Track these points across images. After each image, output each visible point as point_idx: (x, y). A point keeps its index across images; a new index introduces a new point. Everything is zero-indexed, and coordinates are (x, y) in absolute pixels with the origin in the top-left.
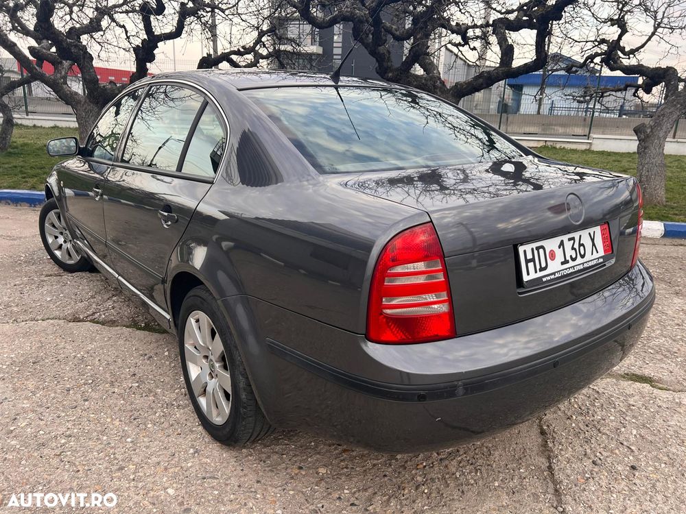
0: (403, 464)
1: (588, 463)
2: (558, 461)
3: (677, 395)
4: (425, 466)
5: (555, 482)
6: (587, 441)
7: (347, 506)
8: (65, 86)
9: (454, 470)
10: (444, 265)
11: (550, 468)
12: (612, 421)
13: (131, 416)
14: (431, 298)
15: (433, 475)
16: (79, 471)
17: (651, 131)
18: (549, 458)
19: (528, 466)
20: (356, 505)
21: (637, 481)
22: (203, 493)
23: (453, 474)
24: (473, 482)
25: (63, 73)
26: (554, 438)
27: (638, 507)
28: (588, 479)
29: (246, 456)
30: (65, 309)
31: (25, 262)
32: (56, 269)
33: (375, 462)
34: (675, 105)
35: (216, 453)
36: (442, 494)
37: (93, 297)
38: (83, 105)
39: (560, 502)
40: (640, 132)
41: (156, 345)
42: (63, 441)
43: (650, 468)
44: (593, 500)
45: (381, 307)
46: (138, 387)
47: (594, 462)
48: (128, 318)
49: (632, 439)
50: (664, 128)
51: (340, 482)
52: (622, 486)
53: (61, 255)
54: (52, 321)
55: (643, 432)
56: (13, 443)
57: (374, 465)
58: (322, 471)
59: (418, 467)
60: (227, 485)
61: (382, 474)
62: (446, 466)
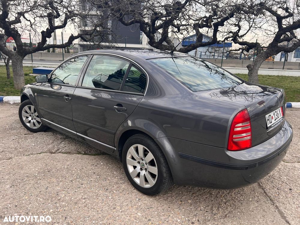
0: (216, 196)
1: (276, 189)
2: (266, 190)
3: (293, 164)
4: (224, 196)
5: (269, 197)
6: (272, 182)
7: (205, 212)
8: (5, 48)
9: (234, 196)
10: (250, 123)
11: (265, 192)
12: (277, 175)
13: (105, 189)
14: (244, 135)
15: (228, 199)
16: (98, 211)
17: (253, 67)
18: (263, 189)
19: (258, 193)
20: (208, 212)
21: (294, 194)
22: (151, 213)
23: (235, 198)
24: (243, 200)
25: (4, 41)
26: (261, 182)
27: (298, 202)
28: (278, 194)
29: (159, 199)
30: (43, 148)
31: (10, 129)
32: (26, 131)
33: (206, 196)
34: (261, 58)
35: (148, 199)
36: (235, 205)
37: (53, 143)
38: (15, 56)
39: (273, 203)
40: (249, 68)
41: (95, 160)
42: (84, 201)
43: (295, 189)
44: (283, 201)
45: (233, 138)
46: (99, 177)
47: (278, 189)
48: (75, 150)
49: (286, 180)
50: (258, 66)
51: (197, 204)
52: (290, 196)
53: (30, 125)
54: (44, 154)
55: (288, 177)
56: (63, 203)
57: (206, 197)
58: (190, 201)
59: (222, 196)
60: (158, 210)
61: (211, 200)
62: (231, 195)
